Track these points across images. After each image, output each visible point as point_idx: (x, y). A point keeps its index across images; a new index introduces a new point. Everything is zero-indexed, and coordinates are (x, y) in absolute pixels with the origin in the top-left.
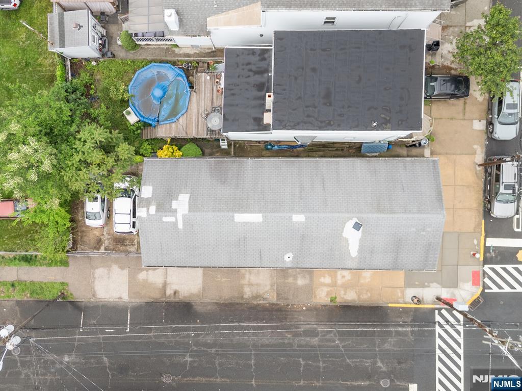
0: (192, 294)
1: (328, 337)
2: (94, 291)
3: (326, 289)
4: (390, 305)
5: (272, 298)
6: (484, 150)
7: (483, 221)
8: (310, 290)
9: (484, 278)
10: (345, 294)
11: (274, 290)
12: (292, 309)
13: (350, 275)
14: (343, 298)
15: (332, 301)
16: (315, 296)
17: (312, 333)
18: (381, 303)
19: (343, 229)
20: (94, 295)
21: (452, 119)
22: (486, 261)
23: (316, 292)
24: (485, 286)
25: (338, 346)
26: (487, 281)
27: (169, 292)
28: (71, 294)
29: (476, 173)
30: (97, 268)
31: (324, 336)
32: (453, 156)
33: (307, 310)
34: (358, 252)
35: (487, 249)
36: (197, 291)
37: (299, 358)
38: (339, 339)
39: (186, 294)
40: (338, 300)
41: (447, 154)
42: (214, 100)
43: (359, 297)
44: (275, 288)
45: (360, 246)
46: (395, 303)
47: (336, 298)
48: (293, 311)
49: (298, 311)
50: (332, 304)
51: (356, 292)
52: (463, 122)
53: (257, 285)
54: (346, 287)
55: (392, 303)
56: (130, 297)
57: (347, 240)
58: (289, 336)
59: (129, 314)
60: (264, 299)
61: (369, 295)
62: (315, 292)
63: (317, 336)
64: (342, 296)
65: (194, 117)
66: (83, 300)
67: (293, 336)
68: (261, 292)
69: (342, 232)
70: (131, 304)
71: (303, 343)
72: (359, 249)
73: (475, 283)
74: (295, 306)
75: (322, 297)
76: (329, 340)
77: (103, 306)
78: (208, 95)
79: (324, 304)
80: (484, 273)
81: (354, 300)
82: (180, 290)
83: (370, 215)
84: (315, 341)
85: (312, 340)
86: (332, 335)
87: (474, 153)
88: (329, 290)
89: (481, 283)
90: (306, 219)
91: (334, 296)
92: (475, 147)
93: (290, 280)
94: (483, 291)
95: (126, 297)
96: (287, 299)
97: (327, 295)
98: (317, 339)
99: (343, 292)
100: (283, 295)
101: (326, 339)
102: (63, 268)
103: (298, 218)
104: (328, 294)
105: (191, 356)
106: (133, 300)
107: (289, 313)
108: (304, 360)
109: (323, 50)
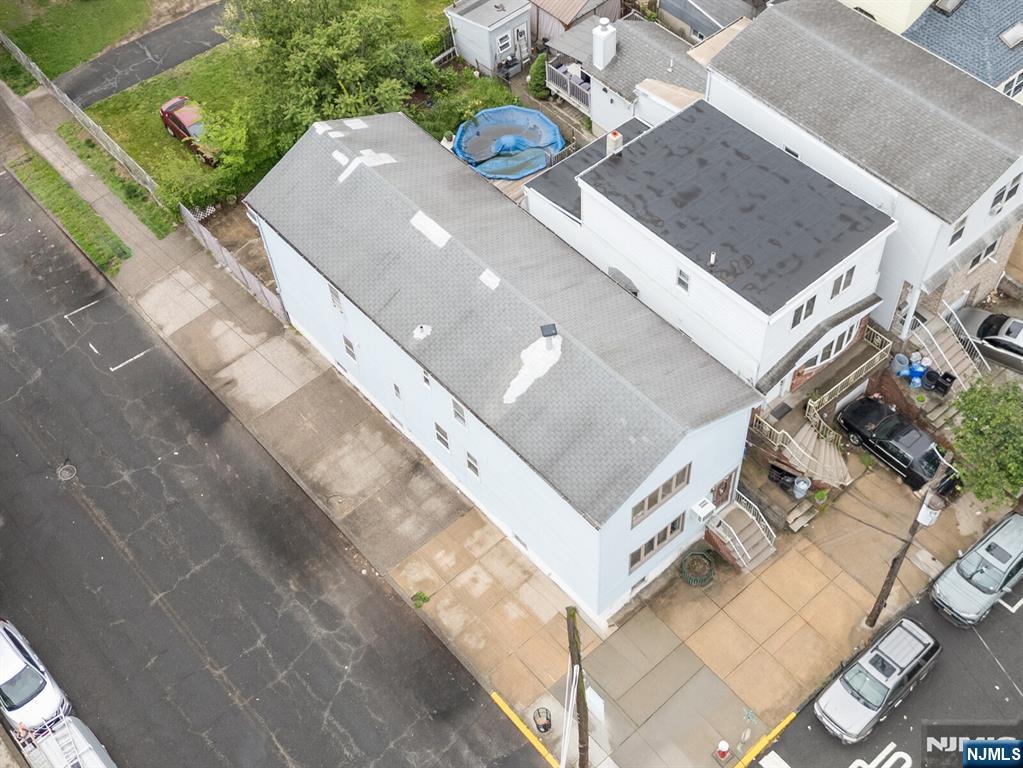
0: (248, 402)
1: (343, 646)
2: (145, 292)
3: (427, 572)
4: (495, 696)
5: (339, 512)
8: (405, 551)
10: (446, 608)
11: (356, 501)
12: (345, 556)
13: (487, 587)
14: (437, 612)
15: (415, 598)
16: (400, 569)
17: (329, 616)
18: (484, 679)
19: (531, 342)
20: (138, 296)
23: (409, 564)
25: (340, 675)
27: (224, 374)
28: (118, 270)
29: (853, 629)
30: (186, 270)
31: (341, 639)
32: (837, 569)
33: (365, 578)
34: (518, 398)
36: (258, 405)
37: (264, 631)
38: (354, 667)
39: (240, 398)
40: (426, 607)
41: (830, 556)
43: (462, 633)
44: (362, 501)
45: (528, 390)
46: (506, 701)
47: (426, 600)
48: (344, 559)
49: (350, 567)
50: (411, 604)
51: (466, 622)
53: (344, 475)
54: (461, 598)
55: (500, 694)
56: (173, 336)
57: (520, 364)
58: (292, 587)
59: (142, 354)
60: (328, 503)
61: (482, 645)
62: (406, 563)
63: (330, 627)
64: (439, 607)
66: (120, 289)
67: (297, 593)
68: (335, 488)
69: (526, 347)
70: (161, 345)
71: (299, 617)
72: (523, 395)
74: (355, 556)
75: (409, 579)
76: (337, 651)
77: (130, 316)
79: (400, 592)
81: (448, 632)
82: (239, 385)
83: (584, 348)
84: (318, 632)
85: (316, 626)
86: (353, 649)
88: (432, 578)
90: (497, 289)
91: (427, 594)
93: (394, 512)
95: (168, 332)
96: (357, 532)
97: (420, 583)
98: (324, 632)
99: (447, 602)
100: (358, 522)
101: (336, 645)
102: (152, 235)
103: (490, 279)
104: (425, 582)
106: (170, 343)
107: (335, 557)
108: (266, 642)
109: (738, 153)
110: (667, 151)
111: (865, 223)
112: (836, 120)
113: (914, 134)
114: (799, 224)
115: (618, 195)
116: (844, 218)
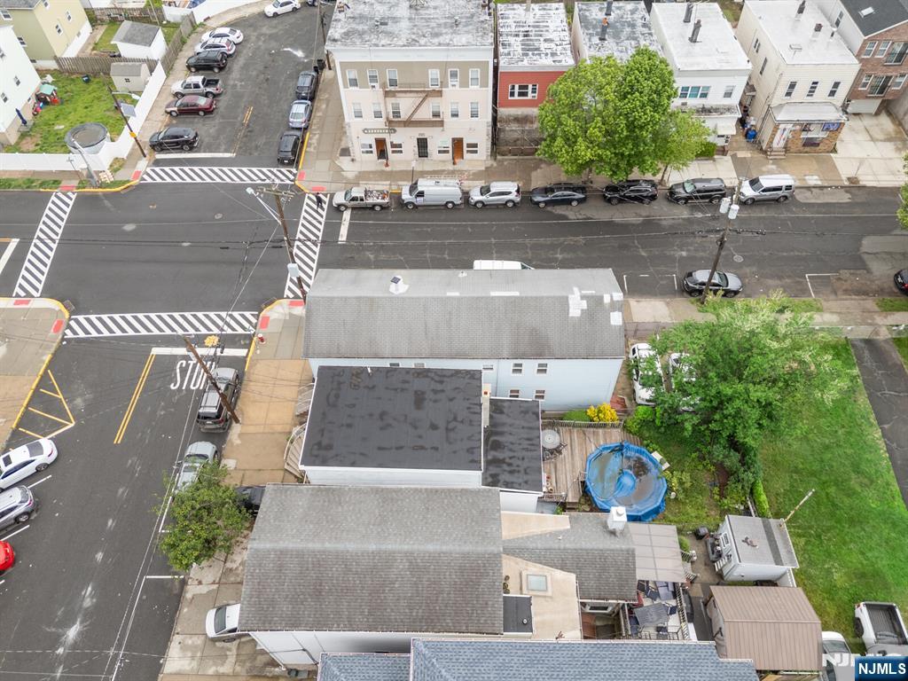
2: (668, 306)
6: (228, 439)
7: (246, 369)
9: (256, 323)
20: (668, 303)
21: (260, 470)
22: (250, 337)
24: (257, 317)
26: (254, 321)
28: (692, 303)
29: (243, 413)
32: (267, 430)
35: (248, 346)
41: (273, 433)
42: (553, 470)
52: (247, 467)
56: (628, 302)
59: (625, 288)
65: (577, 451)
66: (678, 299)
73: (266, 319)
77: (655, 295)
78: (562, 477)
80: (255, 327)
87: (240, 435)
89: (260, 319)
90: (446, 293)
92: (239, 442)
94: (260, 313)
95: (633, 302)
103: (453, 294)
105: (557, 258)
108: (445, 258)
109: (422, 448)
110: (459, 419)
111: (315, 452)
112: (384, 502)
113: (327, 522)
114: (349, 426)
115: (452, 375)
116: (329, 447)
